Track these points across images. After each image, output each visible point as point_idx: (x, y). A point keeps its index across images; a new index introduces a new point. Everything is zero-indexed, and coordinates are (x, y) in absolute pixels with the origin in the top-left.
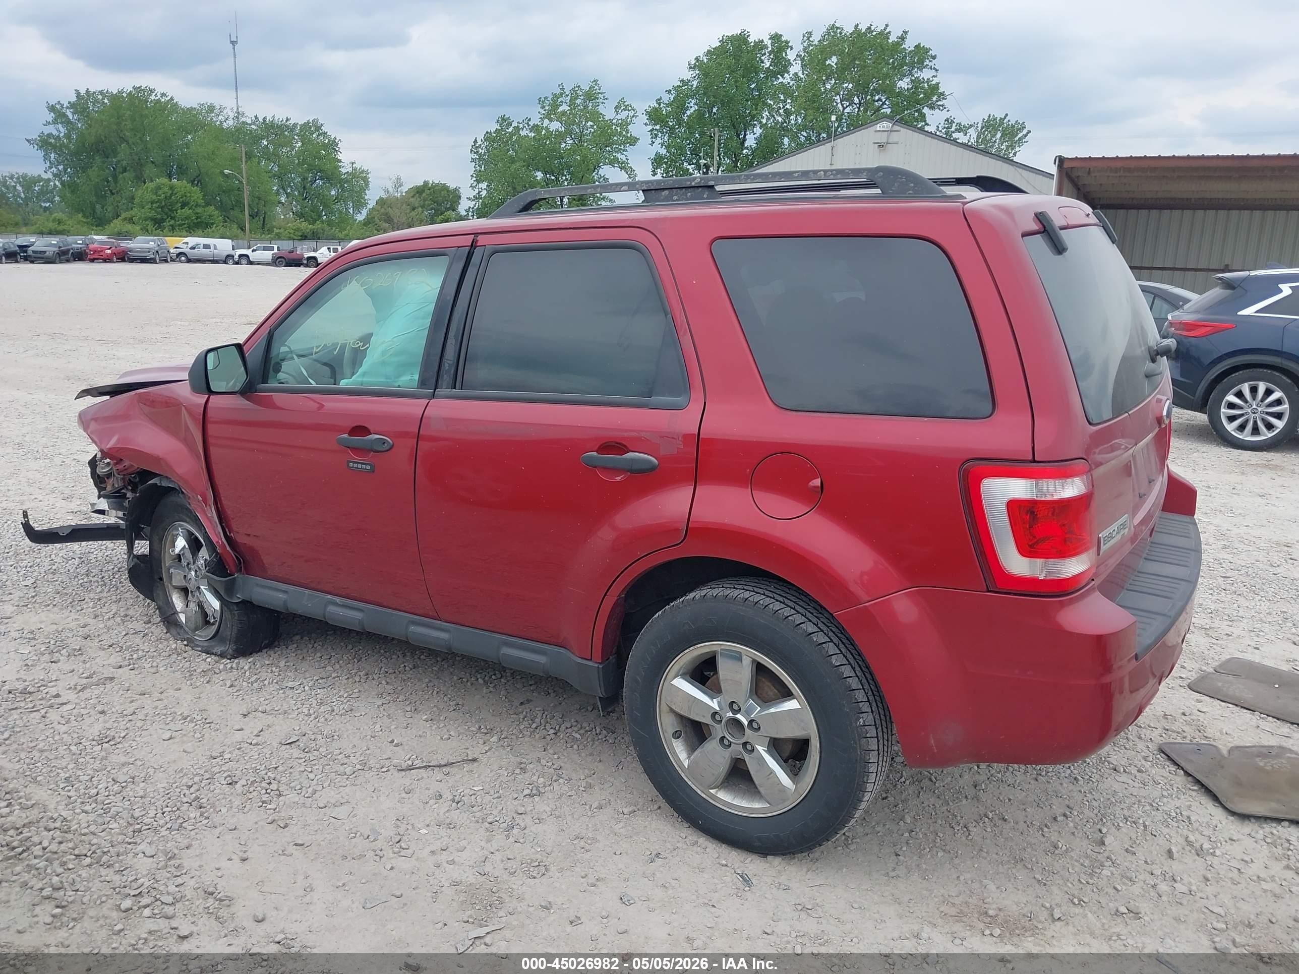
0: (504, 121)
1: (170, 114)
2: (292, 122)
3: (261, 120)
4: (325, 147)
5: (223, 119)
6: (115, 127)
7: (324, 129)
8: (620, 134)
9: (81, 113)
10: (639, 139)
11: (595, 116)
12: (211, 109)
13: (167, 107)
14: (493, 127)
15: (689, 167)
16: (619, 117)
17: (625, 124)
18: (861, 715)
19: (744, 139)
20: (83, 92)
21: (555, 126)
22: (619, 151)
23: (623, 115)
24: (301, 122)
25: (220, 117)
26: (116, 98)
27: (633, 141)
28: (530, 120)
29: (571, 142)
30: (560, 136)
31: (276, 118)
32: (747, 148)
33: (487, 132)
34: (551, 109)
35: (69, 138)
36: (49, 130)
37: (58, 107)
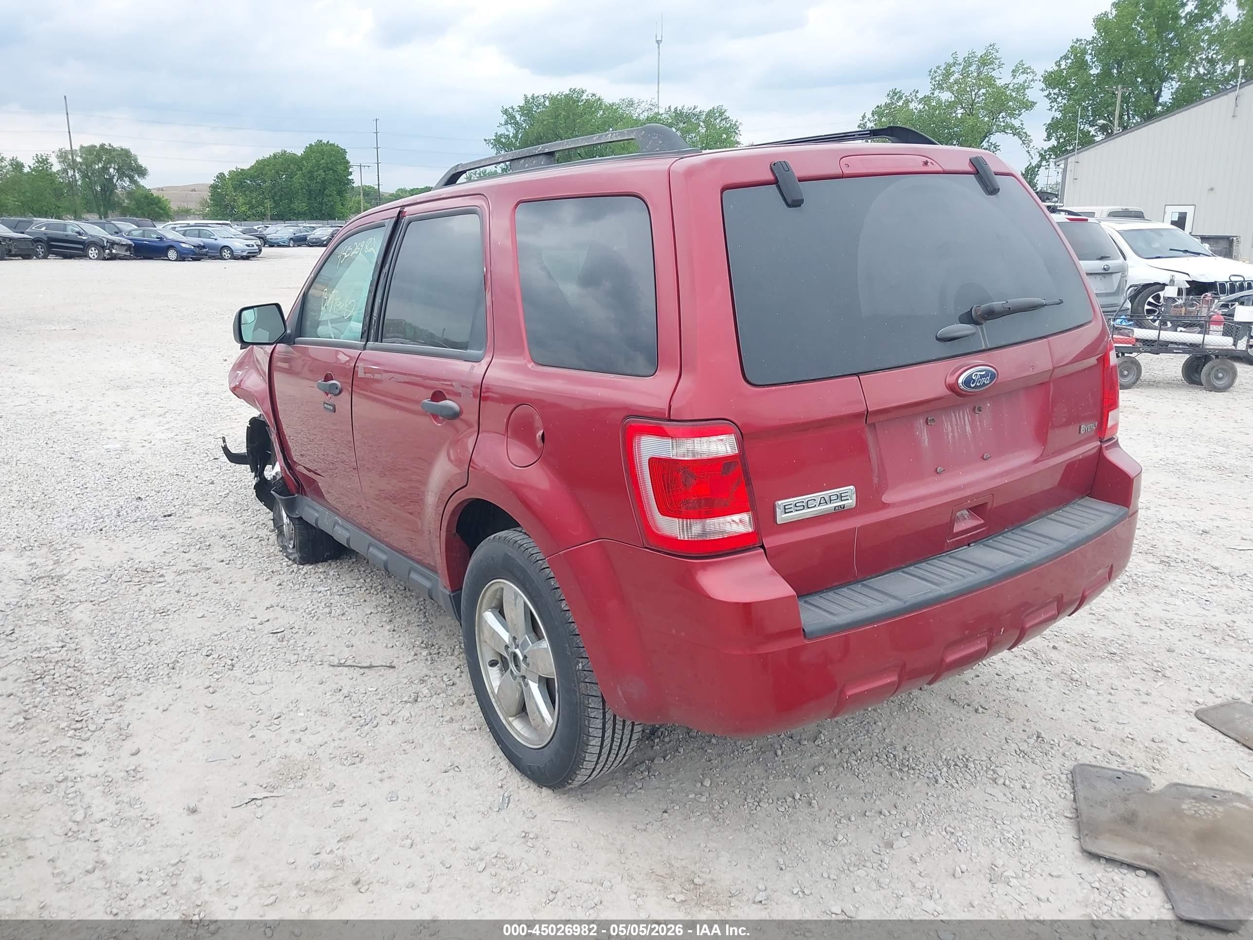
0: (895, 94)
1: (596, 111)
2: (698, 110)
3: (673, 110)
4: (726, 130)
5: (641, 112)
6: (552, 126)
7: (727, 114)
8: (1015, 99)
9: (527, 115)
10: (1036, 103)
11: (990, 82)
12: (631, 103)
13: (594, 105)
14: (884, 100)
15: (1090, 129)
16: (1016, 81)
17: (1022, 88)
18: (581, 660)
19: (1159, 95)
20: (529, 96)
21: (946, 96)
22: (1012, 115)
23: (1021, 78)
24: (707, 110)
25: (638, 110)
26: (553, 99)
27: (1029, 105)
28: (917, 92)
29: (962, 111)
30: (951, 106)
31: (686, 108)
32: (1161, 104)
33: (878, 107)
34: (943, 80)
35: (515, 136)
36: (502, 130)
37: (510, 110)
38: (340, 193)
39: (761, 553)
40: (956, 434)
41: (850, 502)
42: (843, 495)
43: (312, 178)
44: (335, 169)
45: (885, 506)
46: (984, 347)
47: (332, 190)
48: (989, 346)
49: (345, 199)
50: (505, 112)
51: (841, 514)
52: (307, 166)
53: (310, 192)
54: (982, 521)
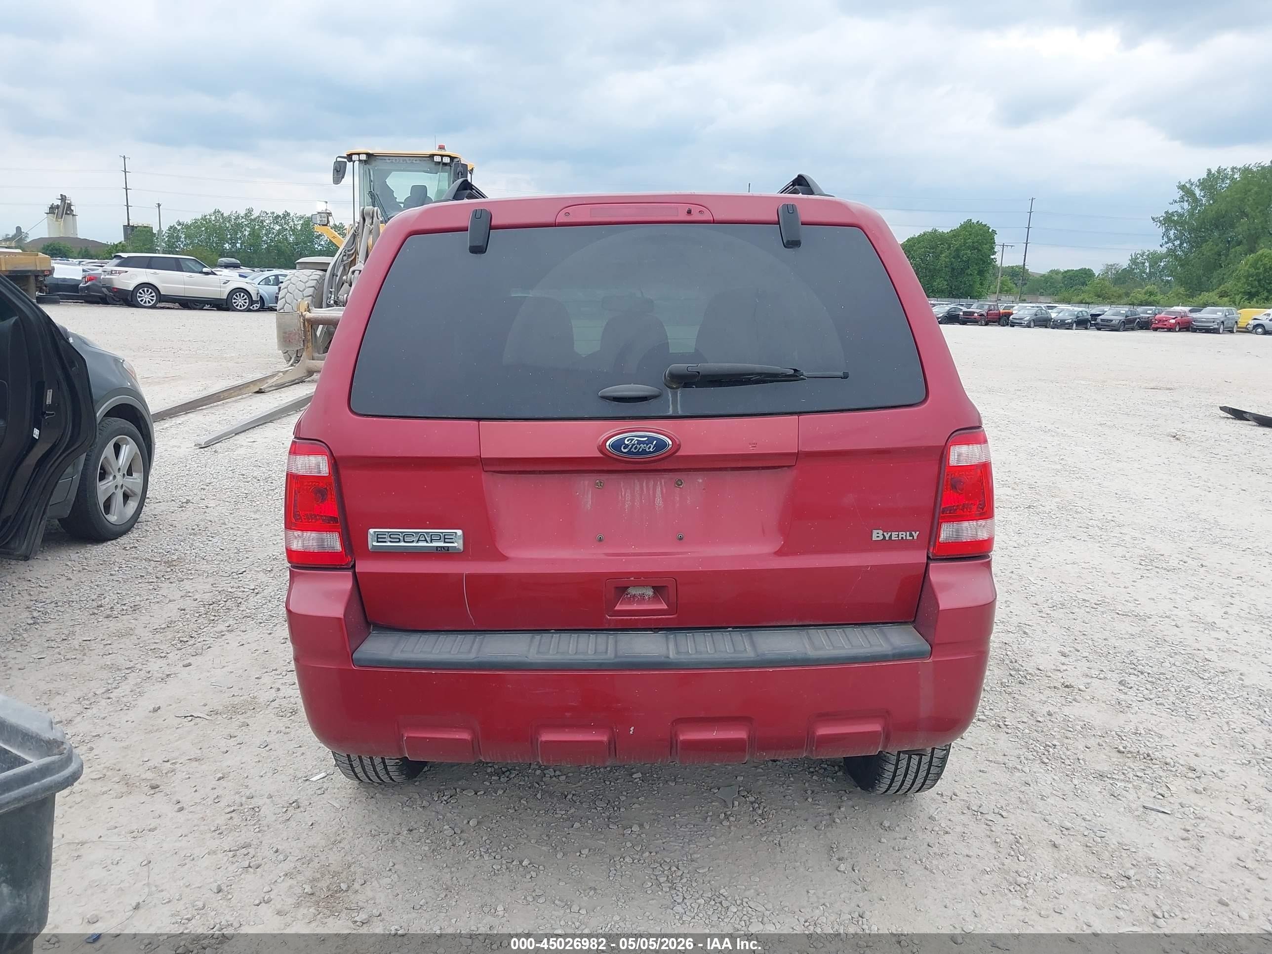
9: (1208, 190)
20: (1214, 169)
35: (1192, 214)
36: (1176, 208)
37: (1188, 185)
38: (981, 273)
39: (350, 574)
40: (637, 504)
41: (458, 544)
42: (446, 537)
43: (957, 256)
44: (980, 248)
45: (504, 558)
46: (670, 412)
47: (973, 270)
48: (680, 413)
49: (985, 279)
50: (1182, 187)
51: (444, 554)
52: (956, 244)
53: (953, 269)
54: (666, 607)
